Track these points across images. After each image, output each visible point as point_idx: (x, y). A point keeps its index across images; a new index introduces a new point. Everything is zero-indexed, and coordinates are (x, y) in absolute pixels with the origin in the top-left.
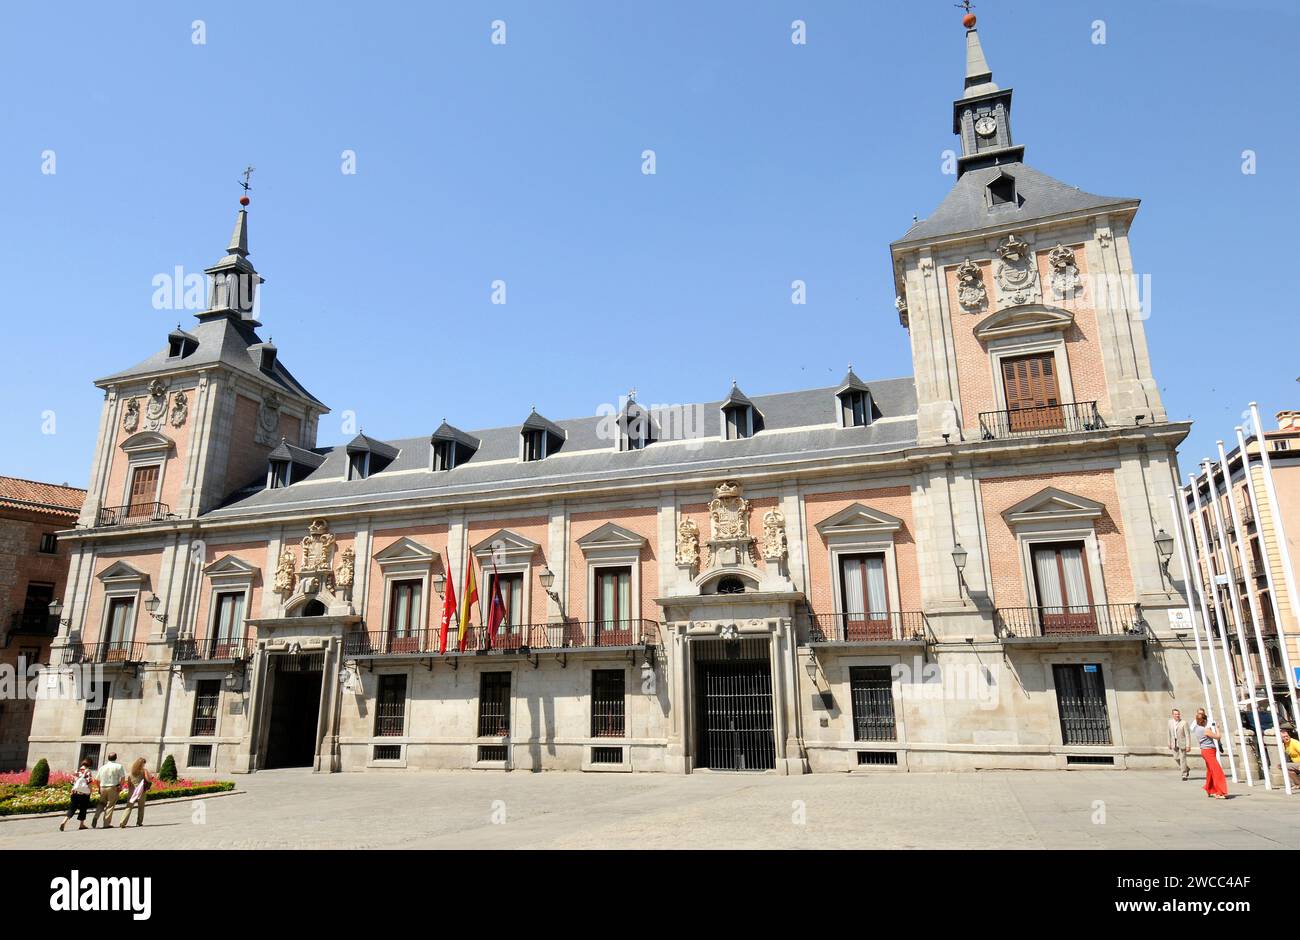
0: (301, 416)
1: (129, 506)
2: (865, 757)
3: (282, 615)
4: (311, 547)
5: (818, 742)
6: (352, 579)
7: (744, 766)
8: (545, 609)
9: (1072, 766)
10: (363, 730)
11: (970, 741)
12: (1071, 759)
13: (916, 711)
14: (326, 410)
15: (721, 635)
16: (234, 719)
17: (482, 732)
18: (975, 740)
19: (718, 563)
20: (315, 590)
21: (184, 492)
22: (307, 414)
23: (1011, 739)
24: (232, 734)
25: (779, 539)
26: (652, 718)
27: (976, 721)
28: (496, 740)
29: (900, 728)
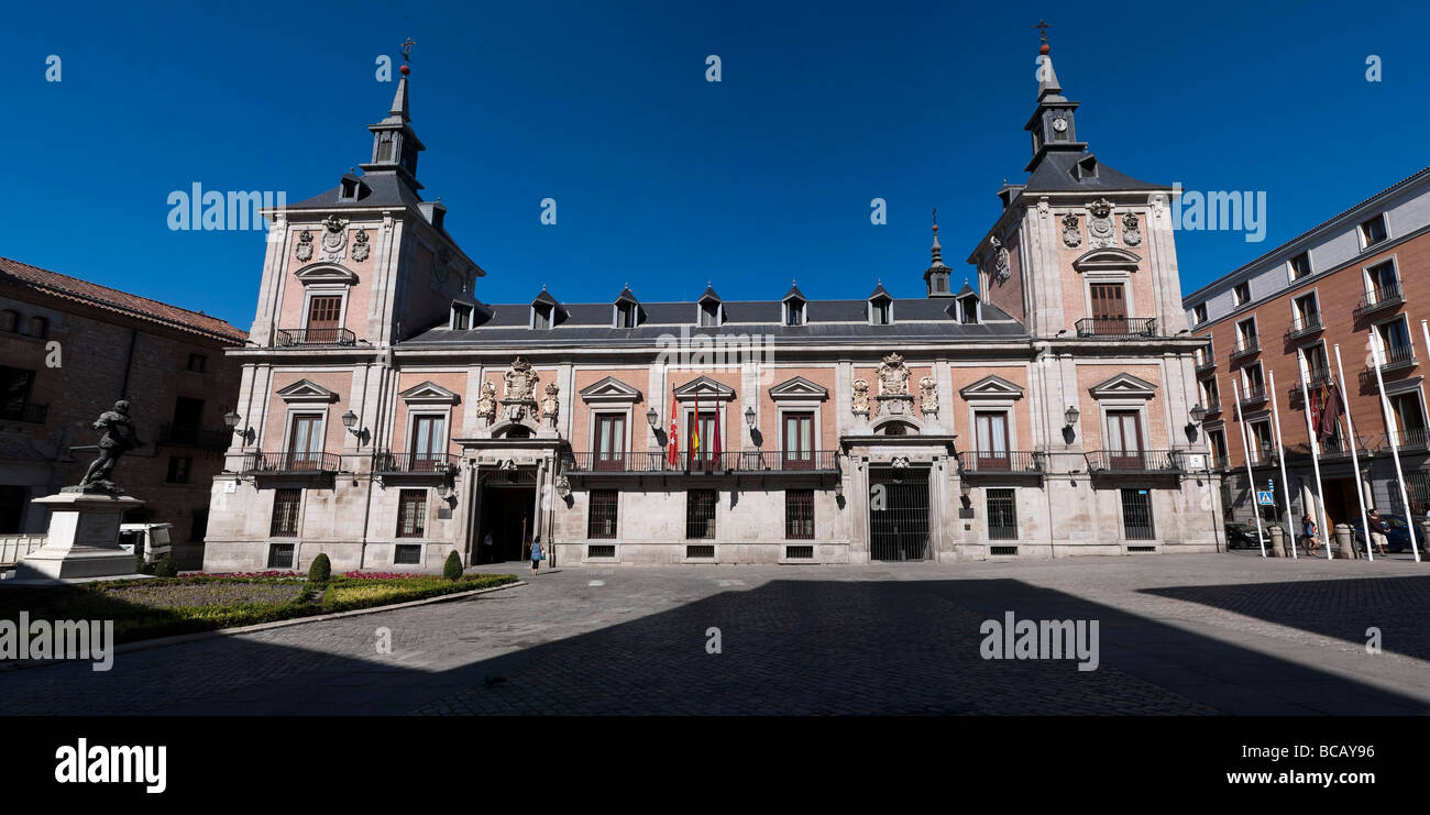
0: (463, 273)
1: (307, 330)
2: (995, 550)
3: (489, 436)
4: (514, 380)
5: (963, 540)
6: (557, 410)
7: (904, 557)
8: (740, 441)
9: (1131, 553)
10: (577, 533)
11: (1068, 538)
12: (1130, 549)
13: (1031, 519)
14: (482, 274)
15: (894, 465)
16: (443, 524)
17: (690, 535)
18: (1071, 537)
19: (886, 412)
20: (521, 415)
21: (372, 322)
22: (468, 274)
23: (1093, 536)
24: (442, 536)
25: (934, 398)
26: (836, 525)
27: (1071, 525)
28: (704, 542)
29: (1020, 531)
